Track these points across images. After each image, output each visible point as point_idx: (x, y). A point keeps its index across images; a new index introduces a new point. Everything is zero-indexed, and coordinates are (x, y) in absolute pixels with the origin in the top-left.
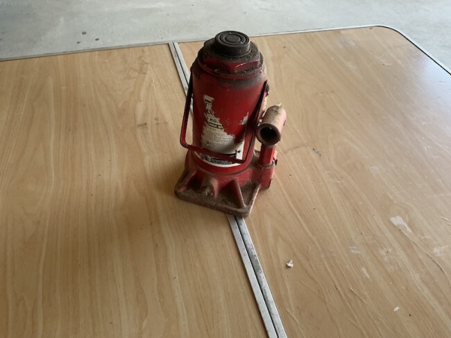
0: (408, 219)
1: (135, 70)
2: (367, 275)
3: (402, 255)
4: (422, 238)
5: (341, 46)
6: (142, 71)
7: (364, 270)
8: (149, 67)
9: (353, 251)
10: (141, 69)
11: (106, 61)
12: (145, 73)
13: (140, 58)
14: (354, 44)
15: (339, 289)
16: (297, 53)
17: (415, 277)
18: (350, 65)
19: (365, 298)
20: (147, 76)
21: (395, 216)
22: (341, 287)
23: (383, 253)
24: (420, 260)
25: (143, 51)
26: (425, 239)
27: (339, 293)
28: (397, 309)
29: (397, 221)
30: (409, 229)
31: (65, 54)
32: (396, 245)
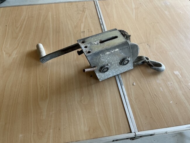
0: (181, 72)
1: (81, 11)
2: (162, 90)
3: (176, 84)
4: (185, 79)
5: (163, 4)
6: (84, 11)
7: (161, 88)
8: (87, 10)
9: (158, 82)
10: (83, 10)
11: (70, 7)
12: (85, 12)
13: (83, 6)
14: (169, 4)
15: (151, 93)
16: (145, 6)
17: (180, 92)
18: (166, 12)
19: (160, 97)
20: (85, 13)
21: (176, 71)
22: (152, 92)
23: (169, 83)
24: (183, 87)
25: (84, 3)
26: (186, 80)
27: (151, 95)
28: (171, 102)
29: (176, 73)
30: (180, 76)
31: (55, 3)
32: (174, 81)
